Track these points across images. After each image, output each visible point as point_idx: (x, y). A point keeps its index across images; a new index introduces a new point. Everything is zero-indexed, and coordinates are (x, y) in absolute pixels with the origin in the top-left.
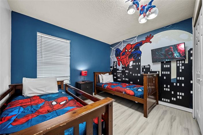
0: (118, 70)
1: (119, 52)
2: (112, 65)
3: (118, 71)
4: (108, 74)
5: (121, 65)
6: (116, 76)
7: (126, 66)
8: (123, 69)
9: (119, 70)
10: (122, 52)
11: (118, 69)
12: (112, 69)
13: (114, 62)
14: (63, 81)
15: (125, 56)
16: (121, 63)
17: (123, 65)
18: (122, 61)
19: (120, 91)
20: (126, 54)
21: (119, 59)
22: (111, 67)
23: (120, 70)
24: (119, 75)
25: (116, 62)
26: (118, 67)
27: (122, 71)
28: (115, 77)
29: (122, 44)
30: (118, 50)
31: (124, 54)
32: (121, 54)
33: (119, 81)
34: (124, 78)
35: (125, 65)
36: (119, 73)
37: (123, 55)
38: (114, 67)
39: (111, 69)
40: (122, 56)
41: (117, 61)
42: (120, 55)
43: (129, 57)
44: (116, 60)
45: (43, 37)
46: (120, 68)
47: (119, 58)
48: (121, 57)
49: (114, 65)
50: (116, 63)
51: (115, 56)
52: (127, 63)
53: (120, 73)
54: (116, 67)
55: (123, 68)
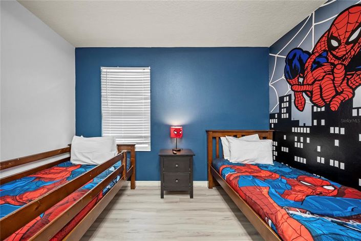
0: (296, 124)
1: (300, 60)
2: (274, 109)
3: (294, 130)
4: (257, 136)
5: (309, 104)
6: (290, 144)
7: (335, 107)
8: (319, 122)
9: (301, 124)
10: (314, 57)
11: (298, 121)
12: (275, 121)
13: (281, 100)
14: (135, 145)
15: (327, 68)
16: (307, 99)
17: (315, 104)
18: (311, 92)
19: (259, 210)
20: (330, 57)
21: (299, 84)
22: (272, 116)
23: (304, 126)
24: (299, 141)
25: (290, 96)
26: (296, 114)
27: (312, 128)
28: (285, 149)
29: (314, 24)
30: (295, 56)
31: (322, 60)
32: (309, 64)
33: (299, 166)
34: (321, 155)
35: (328, 106)
36: (299, 135)
37: (317, 64)
38: (280, 114)
39: (272, 121)
40: (313, 69)
41: (292, 93)
42: (303, 71)
43: (348, 69)
44: (288, 90)
45: (109, 72)
46: (304, 116)
47: (301, 80)
48: (310, 75)
49: (281, 108)
50: (290, 102)
51: (283, 77)
52: (338, 93)
53: (305, 135)
54: (290, 115)
55: (315, 116)
